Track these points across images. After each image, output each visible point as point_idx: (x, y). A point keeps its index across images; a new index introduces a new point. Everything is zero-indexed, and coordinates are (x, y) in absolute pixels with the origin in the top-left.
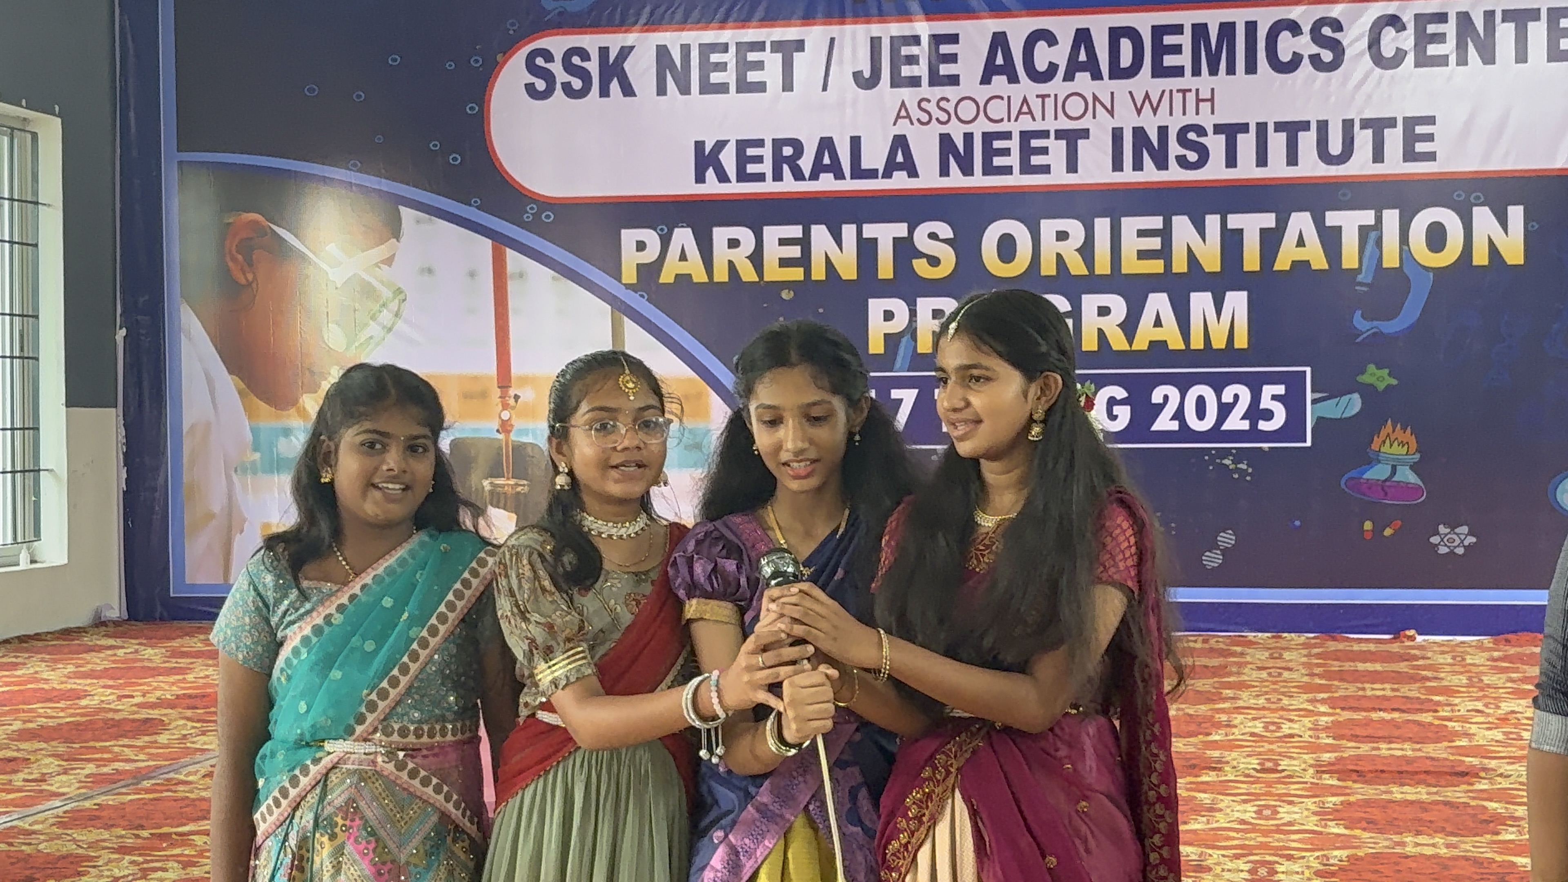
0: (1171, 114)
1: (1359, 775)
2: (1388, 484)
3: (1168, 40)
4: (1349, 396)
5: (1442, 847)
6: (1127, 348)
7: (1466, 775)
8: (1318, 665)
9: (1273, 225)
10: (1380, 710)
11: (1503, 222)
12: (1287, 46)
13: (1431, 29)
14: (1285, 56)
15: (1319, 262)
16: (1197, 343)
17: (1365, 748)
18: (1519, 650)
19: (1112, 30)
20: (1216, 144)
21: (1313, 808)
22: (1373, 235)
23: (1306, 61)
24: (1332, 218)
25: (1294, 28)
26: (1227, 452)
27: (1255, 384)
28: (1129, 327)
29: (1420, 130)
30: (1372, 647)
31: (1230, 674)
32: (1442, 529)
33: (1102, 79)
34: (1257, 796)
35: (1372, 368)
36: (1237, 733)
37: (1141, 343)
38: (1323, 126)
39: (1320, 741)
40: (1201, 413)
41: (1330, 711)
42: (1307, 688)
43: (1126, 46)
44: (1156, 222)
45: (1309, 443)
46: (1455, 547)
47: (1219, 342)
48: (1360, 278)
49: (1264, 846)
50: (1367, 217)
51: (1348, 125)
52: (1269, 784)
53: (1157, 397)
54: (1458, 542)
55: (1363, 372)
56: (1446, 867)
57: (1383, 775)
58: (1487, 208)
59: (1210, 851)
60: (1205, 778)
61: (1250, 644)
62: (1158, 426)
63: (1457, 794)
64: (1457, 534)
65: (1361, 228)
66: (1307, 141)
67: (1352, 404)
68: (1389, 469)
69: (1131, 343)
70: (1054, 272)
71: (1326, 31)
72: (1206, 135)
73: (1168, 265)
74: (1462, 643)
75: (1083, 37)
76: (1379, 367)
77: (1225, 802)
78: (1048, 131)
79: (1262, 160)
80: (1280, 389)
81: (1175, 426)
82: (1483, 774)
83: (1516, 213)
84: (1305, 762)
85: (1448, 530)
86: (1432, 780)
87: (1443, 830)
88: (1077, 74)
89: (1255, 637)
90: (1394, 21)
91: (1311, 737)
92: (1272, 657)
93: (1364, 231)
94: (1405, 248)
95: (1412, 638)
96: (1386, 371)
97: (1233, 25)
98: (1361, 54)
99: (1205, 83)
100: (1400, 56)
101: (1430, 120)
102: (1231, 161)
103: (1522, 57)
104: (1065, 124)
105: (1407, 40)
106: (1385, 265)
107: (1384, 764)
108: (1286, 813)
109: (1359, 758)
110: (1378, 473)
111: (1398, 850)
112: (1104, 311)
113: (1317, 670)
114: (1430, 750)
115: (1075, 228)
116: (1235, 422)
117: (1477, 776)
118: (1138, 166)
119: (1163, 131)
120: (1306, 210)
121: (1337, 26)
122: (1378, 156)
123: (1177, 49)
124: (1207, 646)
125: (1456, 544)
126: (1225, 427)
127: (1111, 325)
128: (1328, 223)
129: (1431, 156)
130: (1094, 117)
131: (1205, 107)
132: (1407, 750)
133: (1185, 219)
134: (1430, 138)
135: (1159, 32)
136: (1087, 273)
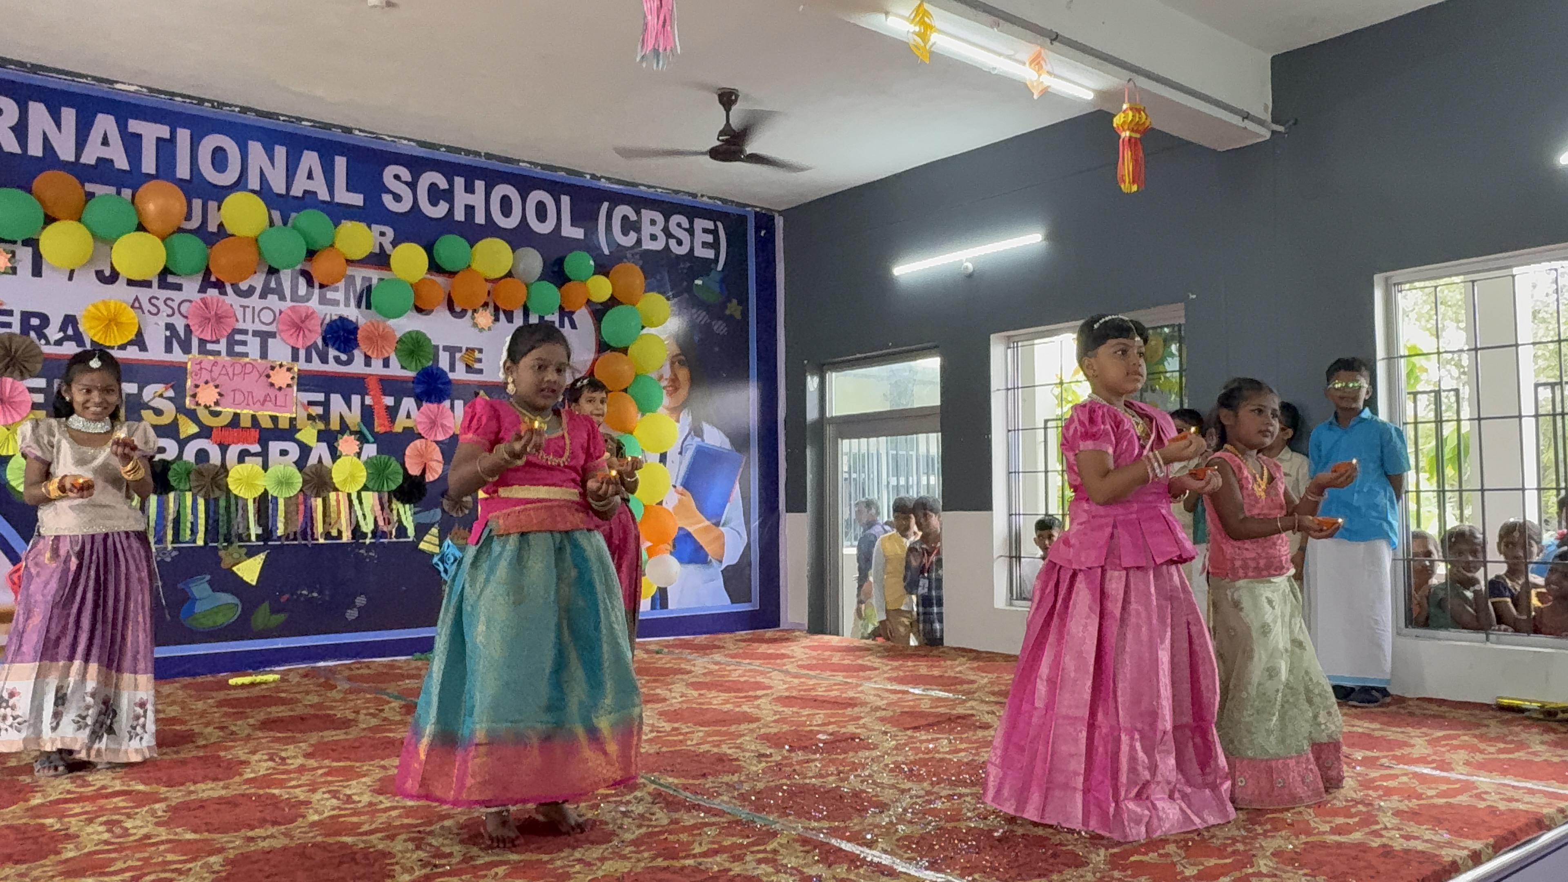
4: (434, 510)
9: (393, 404)
26: (362, 545)
28: (301, 463)
33: (285, 300)
43: (302, 282)
44: (320, 397)
45: (411, 539)
67: (436, 515)
73: (328, 424)
78: (247, 330)
79: (386, 364)
97: (370, 279)
99: (352, 312)
101: (479, 351)
104: (258, 326)
118: (309, 360)
129: (480, 371)
133: (339, 396)
134: (480, 361)
136: (273, 427)
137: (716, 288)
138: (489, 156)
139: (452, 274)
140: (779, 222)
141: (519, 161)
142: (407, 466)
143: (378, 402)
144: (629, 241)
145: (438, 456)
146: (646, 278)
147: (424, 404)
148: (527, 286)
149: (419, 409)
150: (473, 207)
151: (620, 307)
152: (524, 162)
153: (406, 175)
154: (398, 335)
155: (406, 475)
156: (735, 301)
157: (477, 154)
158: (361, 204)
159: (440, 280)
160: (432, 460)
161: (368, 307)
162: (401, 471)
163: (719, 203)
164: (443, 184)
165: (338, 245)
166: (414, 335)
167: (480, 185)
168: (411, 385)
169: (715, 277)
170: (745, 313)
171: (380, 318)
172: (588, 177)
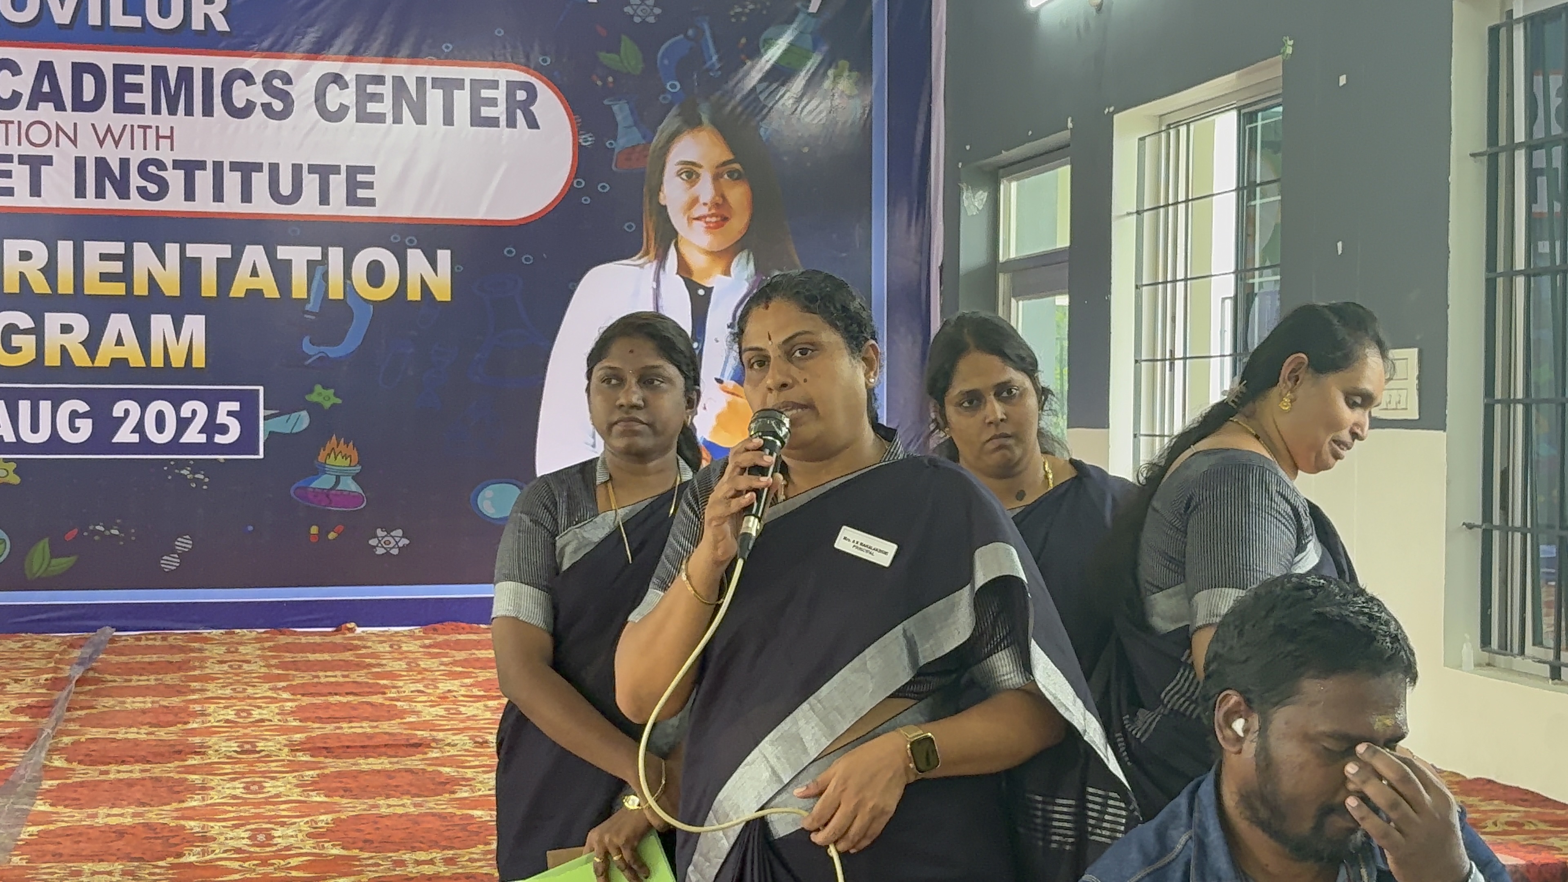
0: (132, 148)
1: (328, 751)
2: (333, 492)
3: (129, 79)
4: (297, 414)
5: (411, 807)
6: (90, 365)
7: (419, 746)
8: (274, 657)
9: (228, 255)
10: (336, 694)
11: (433, 263)
12: (241, 93)
13: (371, 89)
14: (239, 103)
15: (271, 291)
16: (157, 361)
17: (329, 728)
18: (446, 637)
19: (75, 65)
20: (175, 179)
21: (295, 781)
22: (319, 270)
23: (258, 108)
24: (283, 252)
25: (247, 78)
26: (184, 463)
27: (212, 401)
28: (92, 344)
29: (360, 178)
30: (318, 639)
31: (194, 668)
32: (380, 533)
33: (65, 110)
34: (243, 774)
35: (318, 388)
36: (212, 721)
37: (103, 359)
38: (274, 169)
39: (289, 724)
40: (160, 426)
41: (292, 697)
42: (267, 678)
43: (88, 81)
44: (118, 248)
45: (261, 456)
46: (391, 548)
47: (178, 362)
48: (308, 307)
49: (257, 816)
50: (315, 253)
51: (297, 169)
52: (251, 764)
53: (118, 410)
54: (393, 543)
55: (311, 391)
56: (417, 823)
57: (349, 750)
58: (419, 251)
59: (212, 824)
60: (190, 762)
61: (206, 640)
62: (117, 439)
63: (414, 762)
64: (393, 537)
65: (309, 262)
66: (261, 181)
67: (302, 420)
68: (334, 479)
69: (93, 362)
70: (17, 290)
71: (277, 83)
72: (166, 170)
73: (130, 287)
74: (396, 632)
75: (46, 69)
76: (325, 387)
77: (214, 781)
78: (12, 156)
79: (218, 196)
80: (235, 406)
81: (135, 438)
82: (433, 745)
83: (444, 256)
84: (280, 743)
85: (385, 533)
86: (390, 752)
87: (407, 793)
88: (41, 104)
89: (209, 633)
90: (337, 79)
91: (279, 720)
92: (228, 651)
93: (311, 265)
94: (348, 282)
95: (351, 630)
96: (332, 391)
97: (190, 70)
98: (309, 106)
99: (164, 121)
100: (343, 110)
101: (370, 170)
102: (190, 195)
103: (448, 120)
104: (27, 149)
105: (349, 97)
106: (331, 297)
107: (349, 741)
108: (271, 787)
109: (325, 737)
110: (324, 482)
111: (374, 811)
112: (66, 329)
113: (273, 662)
114: (385, 726)
115: (39, 250)
116: (193, 435)
117: (429, 746)
118: (100, 194)
119: (124, 163)
120: (259, 244)
121: (288, 80)
122: (324, 199)
123: (137, 88)
124: (165, 643)
125: (391, 546)
126: (185, 439)
127: (74, 343)
128: (280, 256)
129: (371, 202)
130: (57, 145)
131: (165, 143)
132: (366, 727)
133: (146, 245)
134: (369, 185)
135: (120, 70)
136: (50, 292)
137: (807, 42)
149: (270, 262)
156: (844, 65)
161: (189, 112)
169: (804, 24)
170: (864, 83)
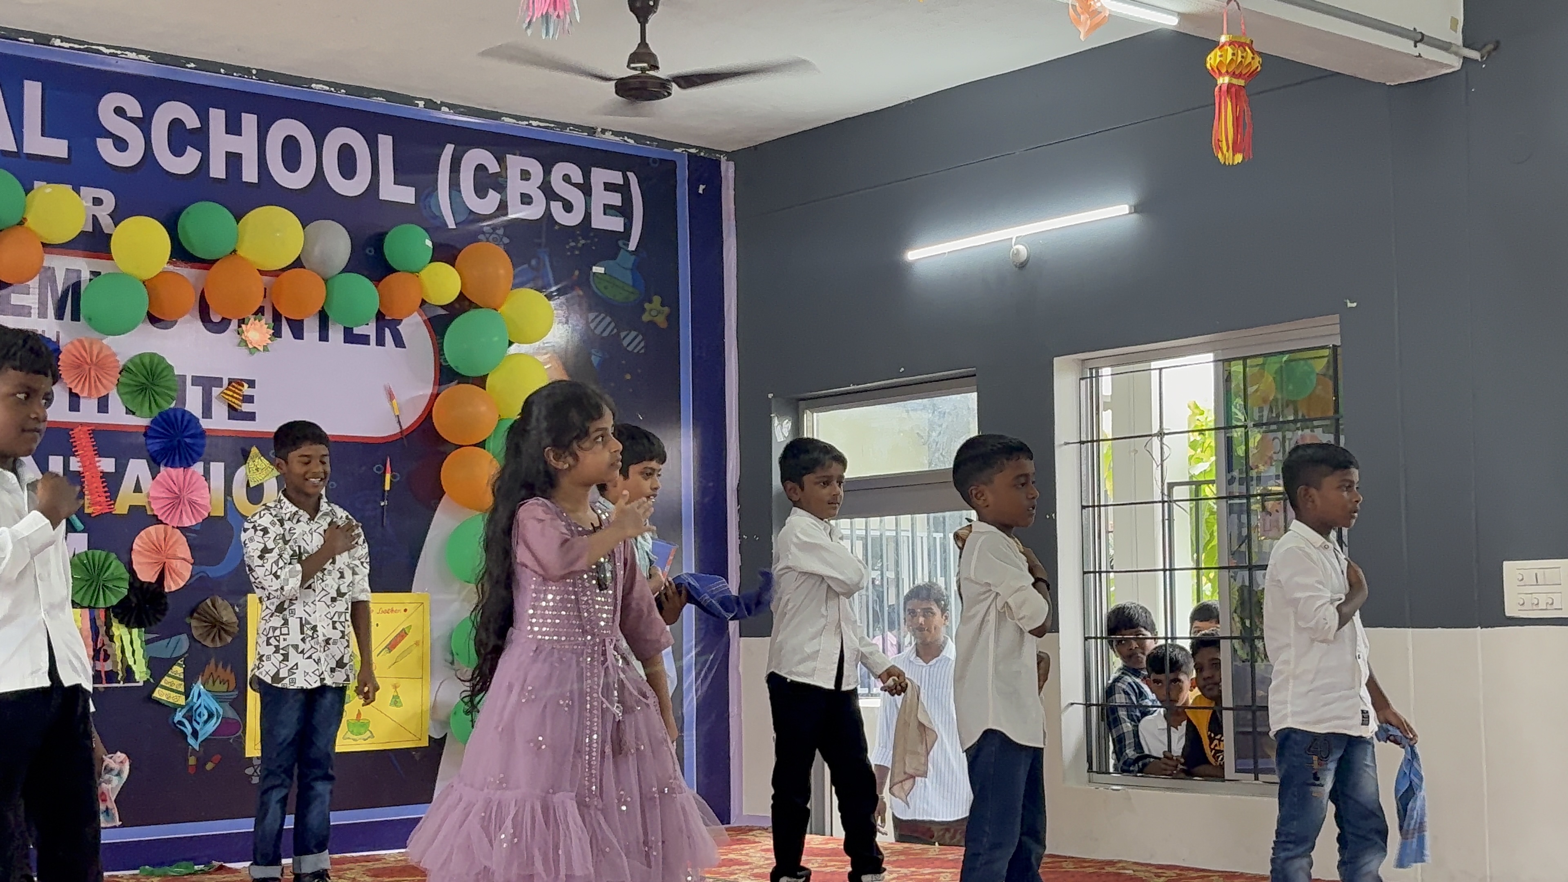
4: (178, 637)
9: (113, 469)
29: (242, 391)
45: (141, 683)
51: (181, 380)
55: (191, 613)
67: (181, 645)
79: (103, 407)
94: (229, 498)
99: (50, 325)
101: (252, 384)
102: (74, 406)
103: (324, 336)
120: (142, 458)
122: (208, 412)
129: (251, 416)
134: (249, 399)
137: (628, 278)
138: (263, 75)
139: (207, 264)
140: (728, 170)
141: (312, 81)
142: (135, 567)
143: (89, 465)
144: (488, 205)
145: (184, 551)
146: (515, 266)
147: (162, 468)
148: (326, 281)
149: (153, 479)
150: (239, 156)
151: (472, 314)
152: (318, 82)
153: (134, 108)
154: (122, 361)
155: (135, 583)
156: (657, 299)
157: (247, 71)
158: (65, 155)
159: (186, 272)
160: (176, 558)
161: (76, 317)
162: (127, 576)
163: (632, 141)
164: (192, 121)
165: (30, 223)
166: (147, 361)
167: (249, 121)
168: (142, 439)
169: (626, 260)
170: (674, 318)
171: (96, 335)
172: (421, 104)
